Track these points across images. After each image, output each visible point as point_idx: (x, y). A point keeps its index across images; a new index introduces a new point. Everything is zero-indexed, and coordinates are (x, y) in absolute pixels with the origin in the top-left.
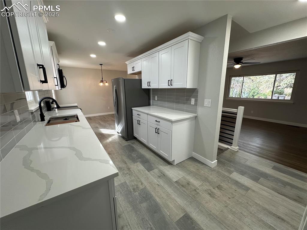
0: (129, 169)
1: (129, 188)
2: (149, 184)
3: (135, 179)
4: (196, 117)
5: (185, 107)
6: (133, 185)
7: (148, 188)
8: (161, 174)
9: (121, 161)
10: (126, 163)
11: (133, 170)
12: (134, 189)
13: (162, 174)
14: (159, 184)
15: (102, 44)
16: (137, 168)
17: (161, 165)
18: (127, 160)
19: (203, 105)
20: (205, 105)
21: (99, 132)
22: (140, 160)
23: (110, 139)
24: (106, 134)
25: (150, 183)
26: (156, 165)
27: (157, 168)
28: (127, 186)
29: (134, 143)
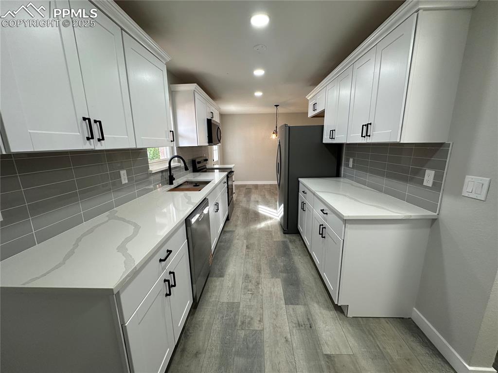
0: (258, 284)
1: (237, 317)
2: (271, 328)
3: (256, 307)
4: (433, 222)
5: (407, 188)
6: (245, 316)
7: (266, 335)
8: (306, 320)
9: (256, 265)
10: (260, 272)
11: (263, 288)
12: (243, 323)
13: (307, 322)
14: (290, 340)
15: (259, 73)
16: (271, 288)
17: (318, 303)
18: (264, 267)
19: (457, 192)
20: (465, 193)
21: (256, 210)
22: (284, 275)
23: (263, 225)
24: (262, 214)
25: (275, 327)
26: (308, 298)
27: (305, 305)
28: (238, 311)
29: (294, 241)
